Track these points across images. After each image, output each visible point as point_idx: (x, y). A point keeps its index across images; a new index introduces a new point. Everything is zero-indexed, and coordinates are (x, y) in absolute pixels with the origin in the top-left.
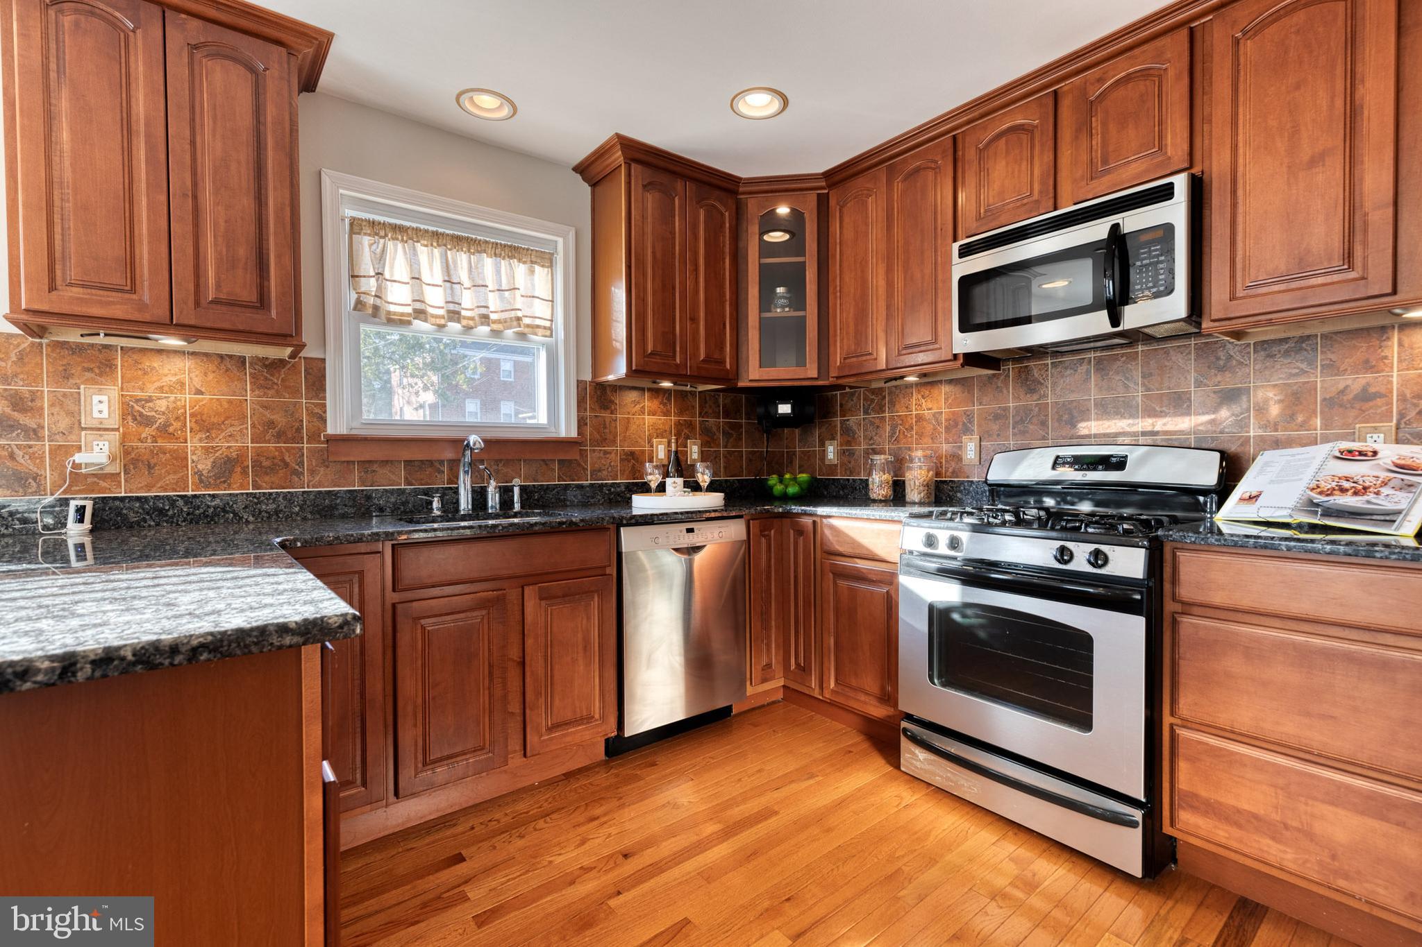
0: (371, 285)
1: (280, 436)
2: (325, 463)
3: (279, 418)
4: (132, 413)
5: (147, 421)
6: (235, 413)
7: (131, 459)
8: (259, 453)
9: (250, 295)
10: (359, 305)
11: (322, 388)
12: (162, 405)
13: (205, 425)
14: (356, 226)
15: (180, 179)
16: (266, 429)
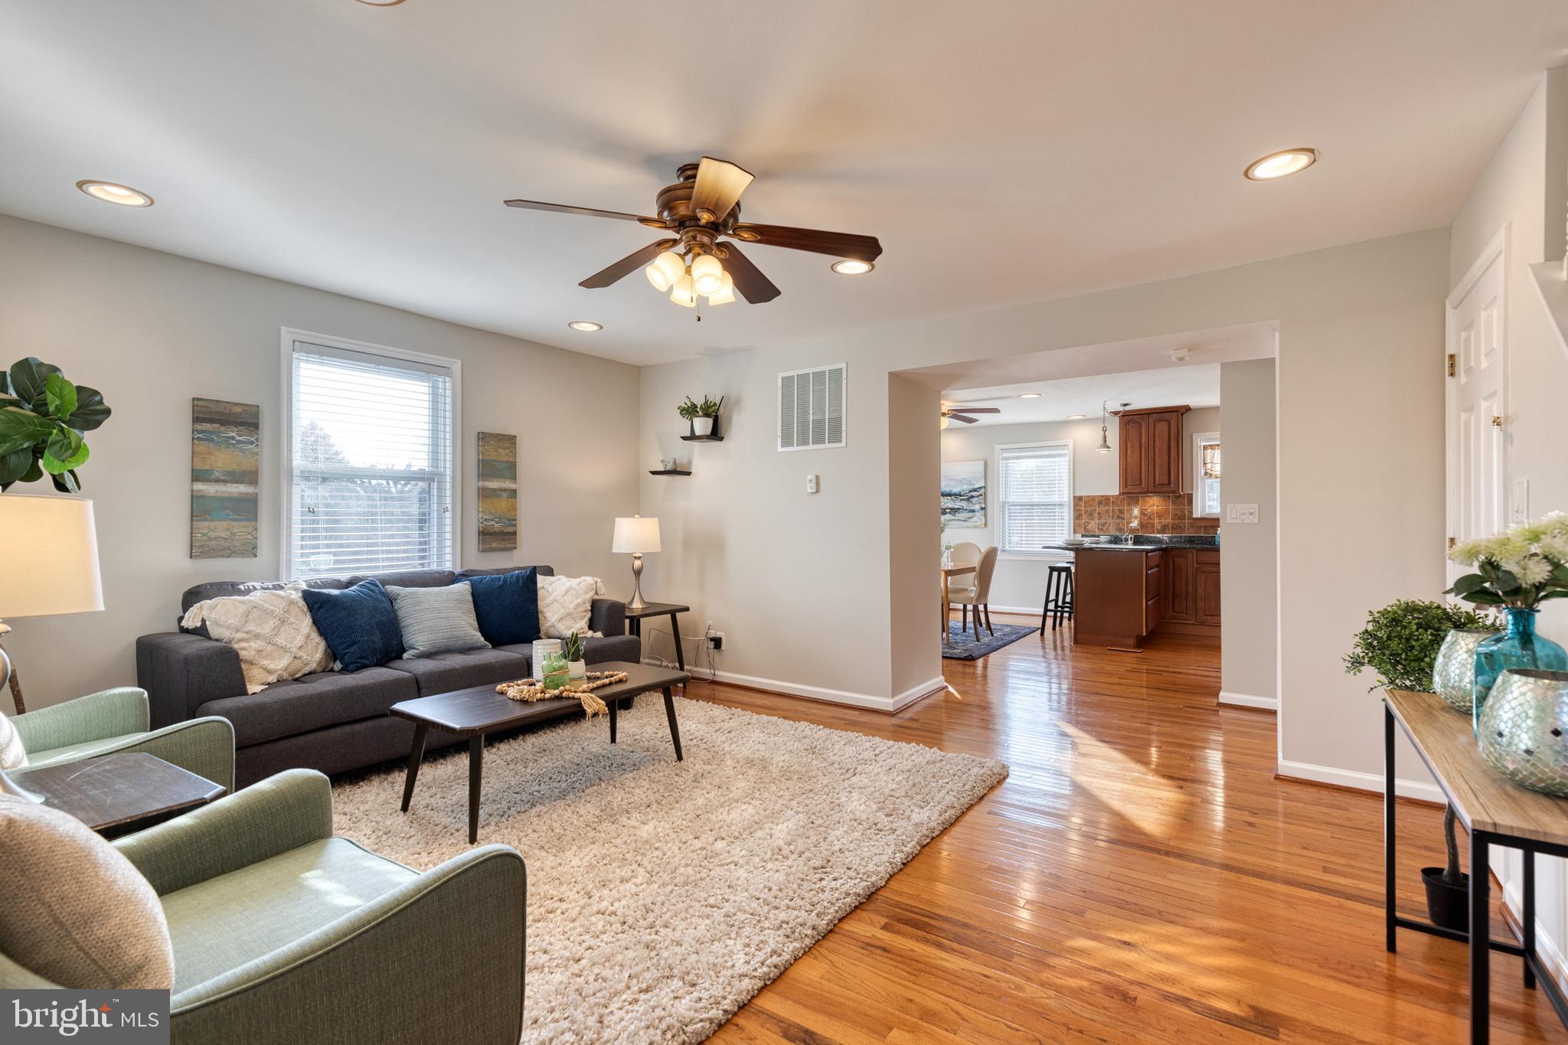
0: (1209, 466)
1: (1179, 518)
2: (1192, 527)
3: (1178, 513)
4: (1143, 513)
5: (1145, 515)
6: (1167, 512)
7: (1142, 525)
8: (1173, 524)
9: (1166, 482)
10: (1206, 474)
11: (1192, 503)
12: (1149, 511)
13: (1160, 516)
14: (1205, 448)
15: (1151, 456)
16: (1175, 516)
